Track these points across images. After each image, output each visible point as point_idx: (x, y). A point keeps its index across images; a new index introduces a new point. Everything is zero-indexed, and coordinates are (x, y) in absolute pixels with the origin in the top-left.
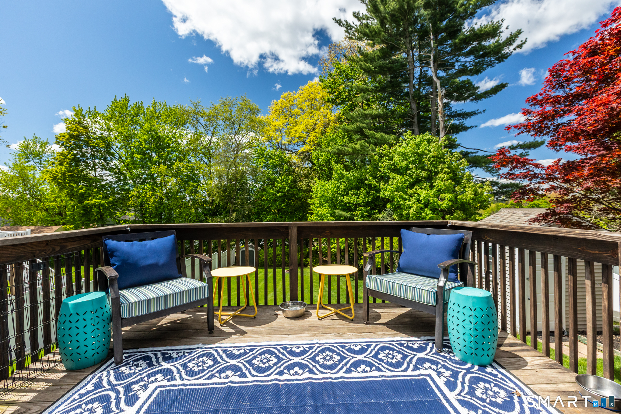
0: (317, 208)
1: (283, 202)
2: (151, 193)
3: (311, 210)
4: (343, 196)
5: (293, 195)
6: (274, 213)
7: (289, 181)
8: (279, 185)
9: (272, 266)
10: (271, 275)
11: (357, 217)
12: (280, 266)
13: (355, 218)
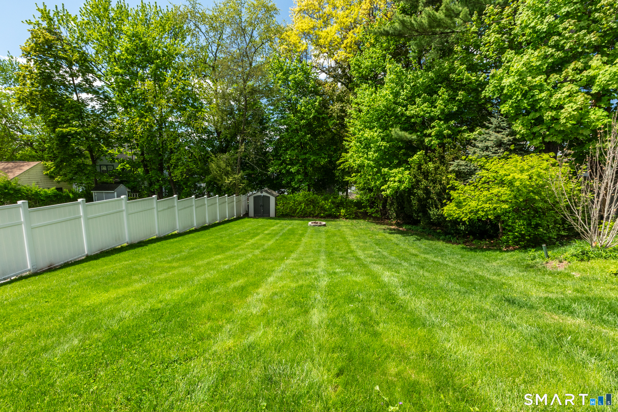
4: (405, 106)
9: (293, 217)
10: (290, 227)
11: (430, 138)
12: (303, 217)
13: (427, 140)
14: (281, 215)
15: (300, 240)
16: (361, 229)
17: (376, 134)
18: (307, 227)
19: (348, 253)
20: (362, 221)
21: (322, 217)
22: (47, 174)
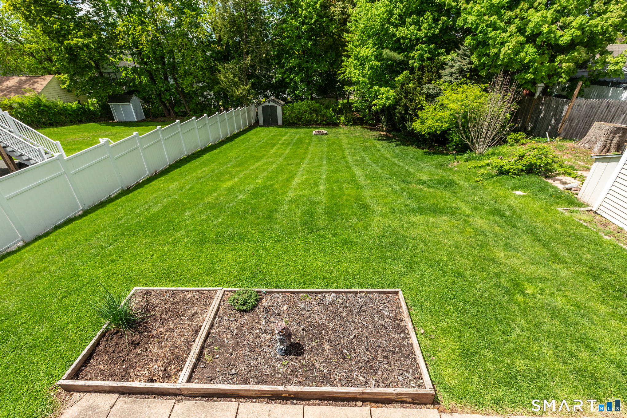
0: (357, 46)
1: (309, 39)
2: (140, 27)
3: (347, 51)
4: (396, 26)
5: (323, 28)
6: (299, 57)
7: (318, 5)
8: (304, 12)
9: (299, 125)
10: (298, 137)
11: (413, 61)
12: (307, 125)
13: (410, 62)
14: (288, 123)
15: (308, 149)
16: (356, 136)
17: (370, 53)
18: (311, 136)
19: (341, 158)
20: (358, 127)
21: (324, 125)
22: (65, 88)
